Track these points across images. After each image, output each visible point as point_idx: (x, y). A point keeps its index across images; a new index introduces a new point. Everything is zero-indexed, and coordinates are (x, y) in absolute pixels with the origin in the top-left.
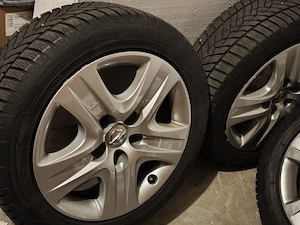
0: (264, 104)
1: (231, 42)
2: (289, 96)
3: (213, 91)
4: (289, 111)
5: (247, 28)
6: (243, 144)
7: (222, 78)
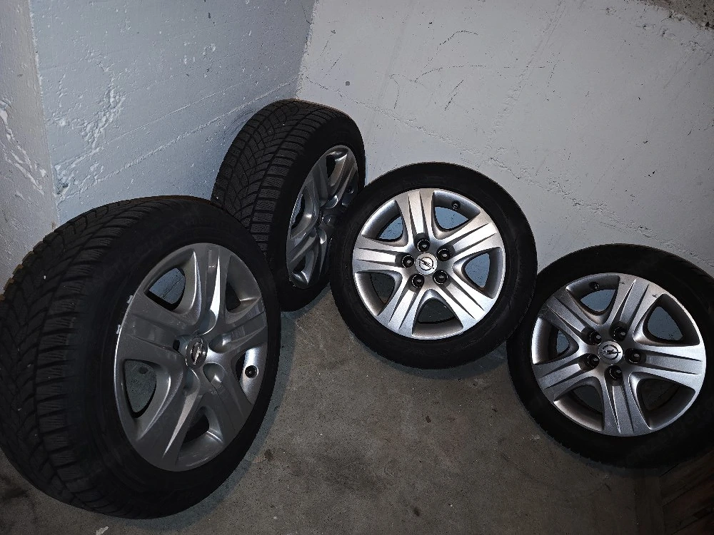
0: (310, 235)
1: (255, 187)
3: (263, 247)
5: (274, 149)
6: (307, 279)
7: (267, 228)
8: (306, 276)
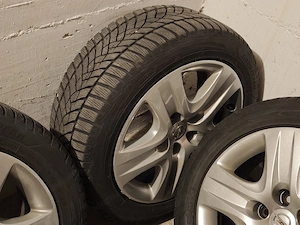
1: (85, 93)
2: (190, 129)
3: (81, 156)
4: (196, 144)
5: (99, 73)
7: (85, 138)
8: (153, 191)
